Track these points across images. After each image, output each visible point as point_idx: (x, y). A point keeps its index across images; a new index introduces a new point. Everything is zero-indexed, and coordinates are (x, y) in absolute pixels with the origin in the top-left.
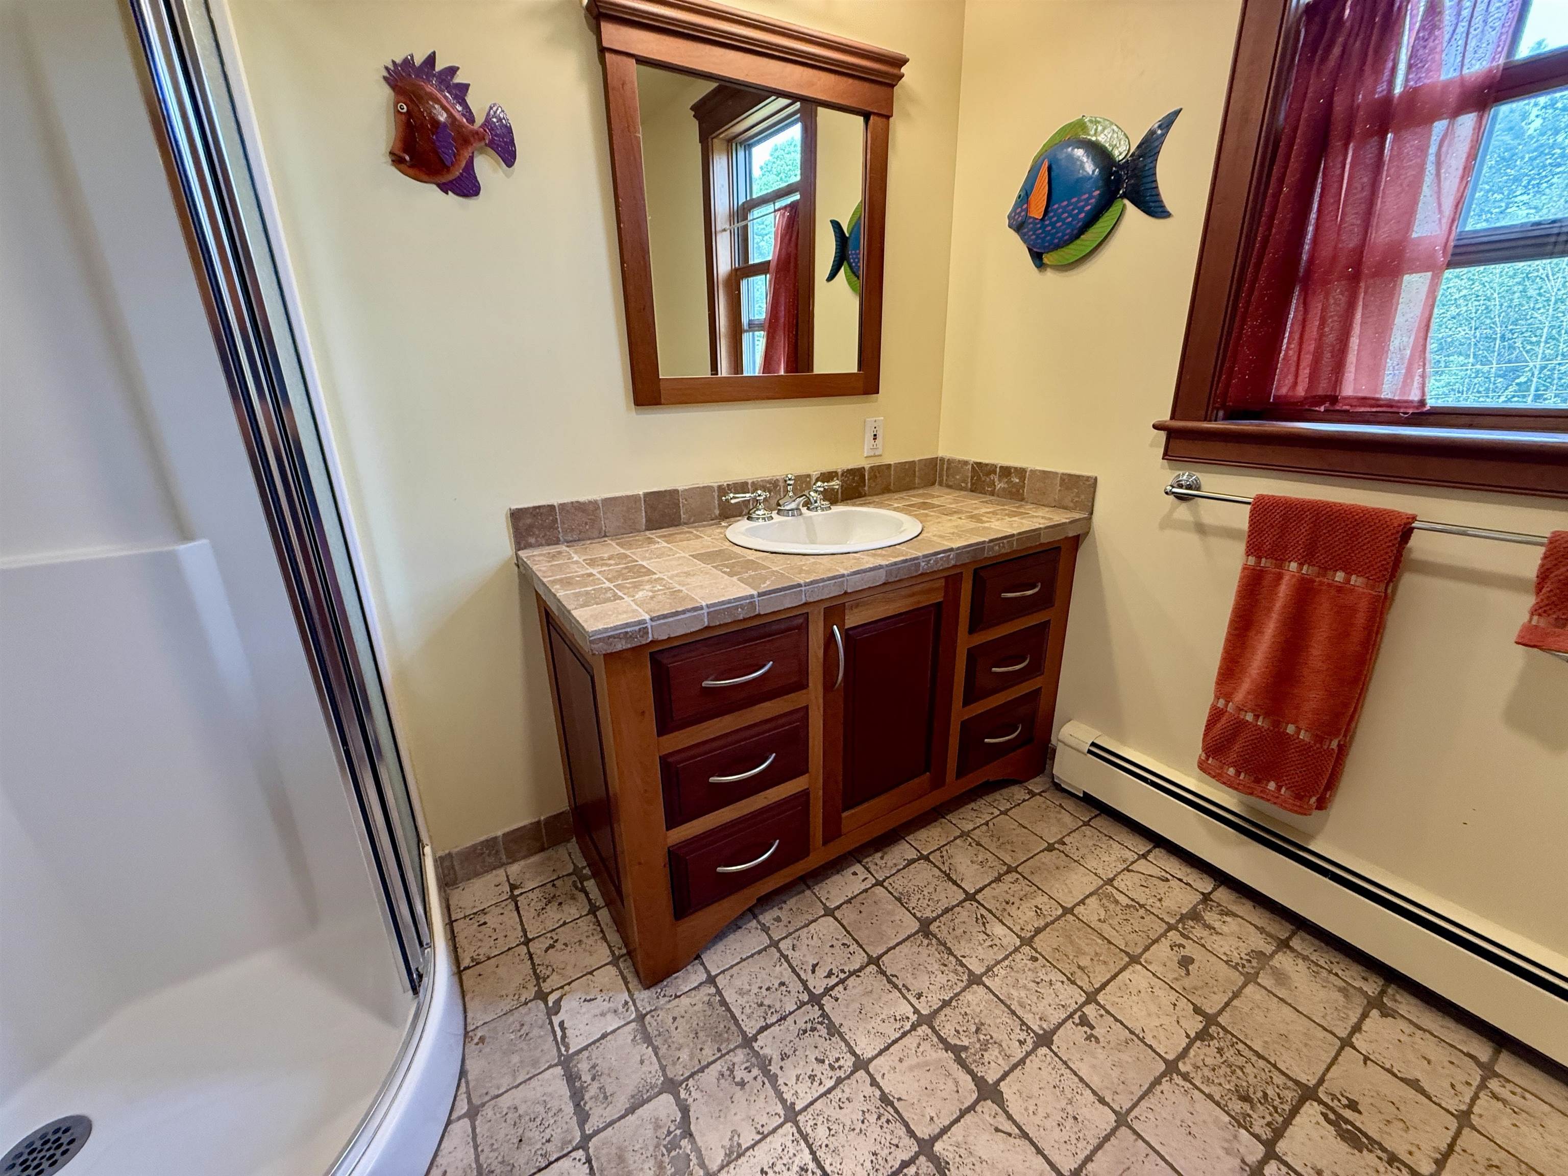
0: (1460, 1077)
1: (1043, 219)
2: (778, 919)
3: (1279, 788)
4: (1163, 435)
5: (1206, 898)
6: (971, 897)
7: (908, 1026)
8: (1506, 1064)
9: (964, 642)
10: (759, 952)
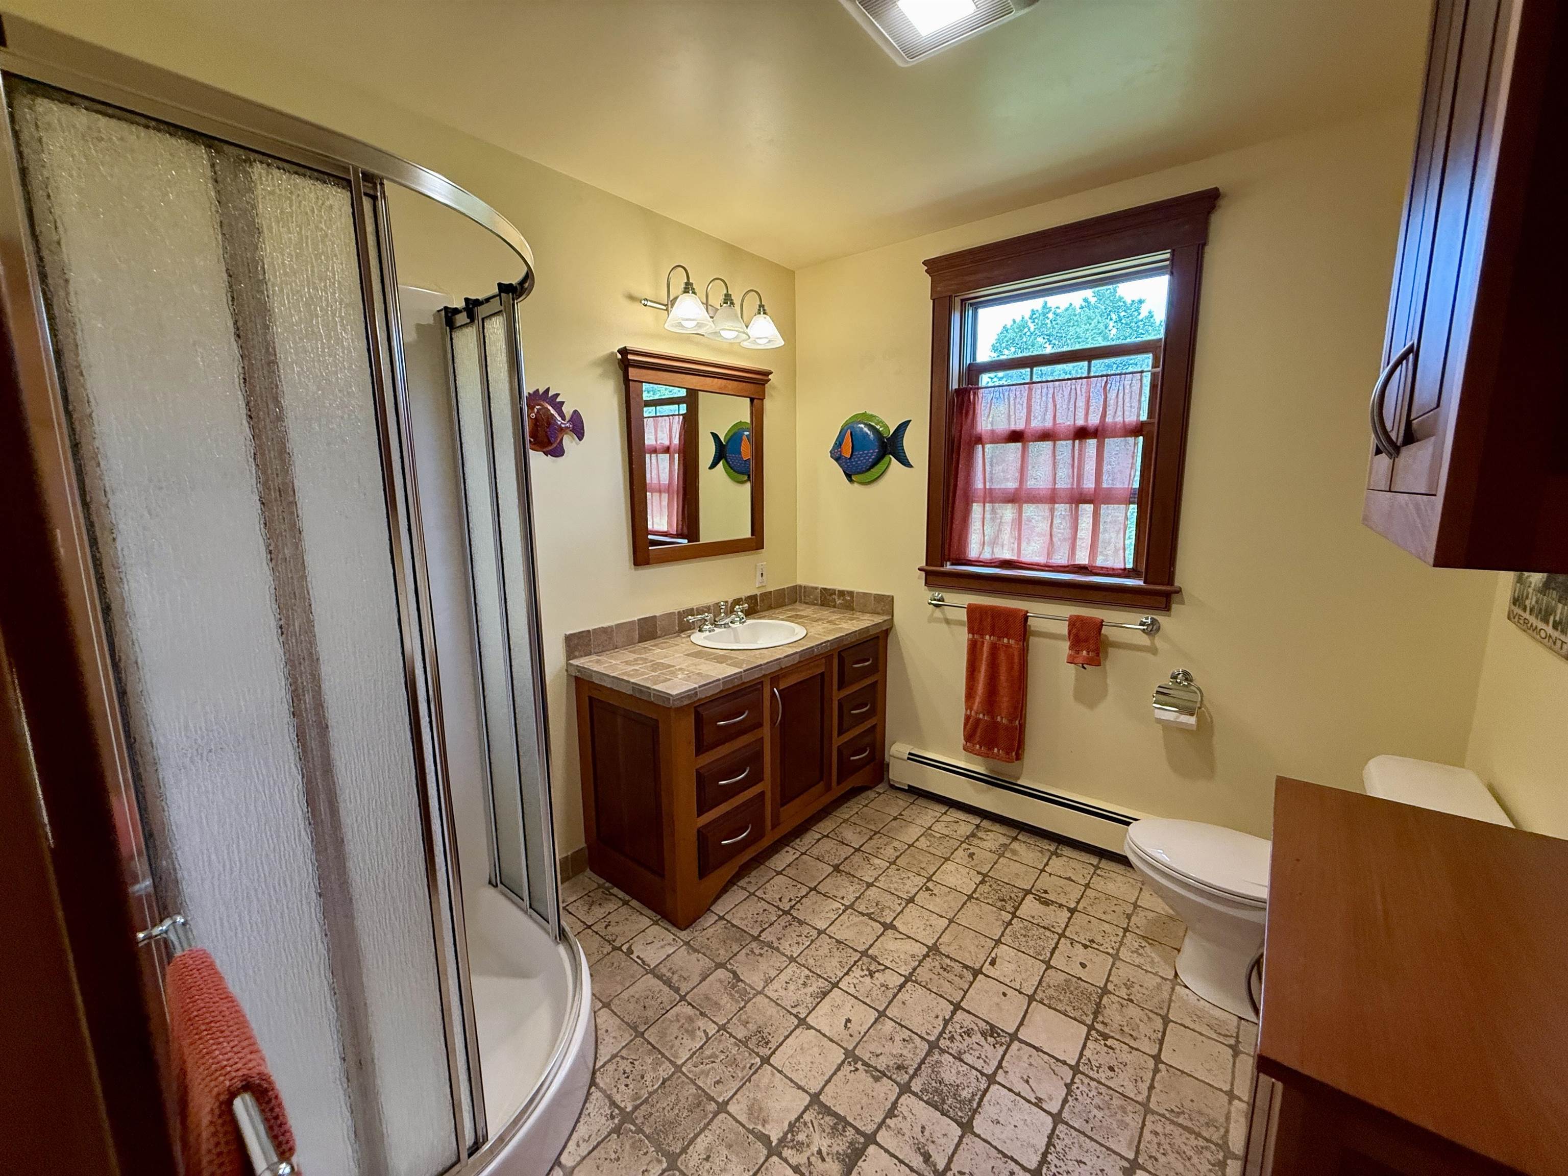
0: (1086, 871)
1: (850, 458)
2: (750, 882)
3: (999, 750)
4: (923, 574)
5: (978, 826)
6: (857, 850)
7: (841, 912)
8: (1104, 864)
9: (837, 695)
10: (745, 900)
